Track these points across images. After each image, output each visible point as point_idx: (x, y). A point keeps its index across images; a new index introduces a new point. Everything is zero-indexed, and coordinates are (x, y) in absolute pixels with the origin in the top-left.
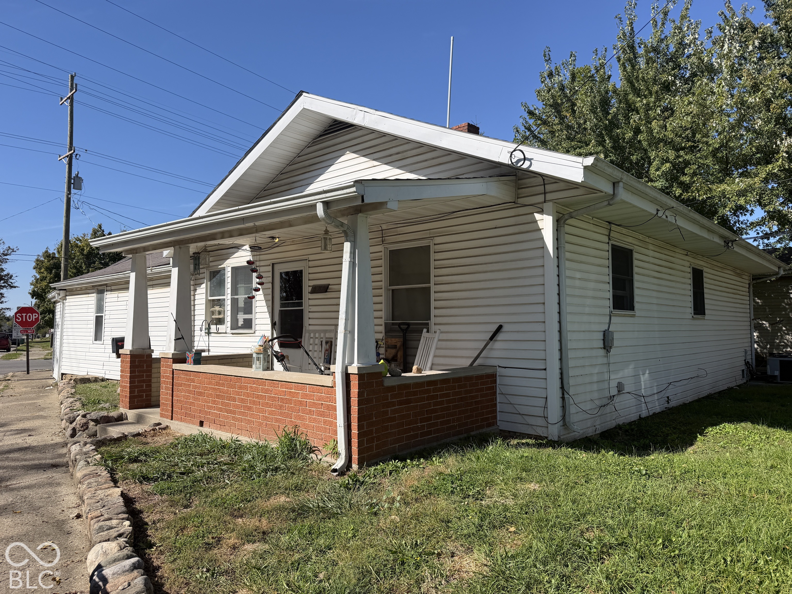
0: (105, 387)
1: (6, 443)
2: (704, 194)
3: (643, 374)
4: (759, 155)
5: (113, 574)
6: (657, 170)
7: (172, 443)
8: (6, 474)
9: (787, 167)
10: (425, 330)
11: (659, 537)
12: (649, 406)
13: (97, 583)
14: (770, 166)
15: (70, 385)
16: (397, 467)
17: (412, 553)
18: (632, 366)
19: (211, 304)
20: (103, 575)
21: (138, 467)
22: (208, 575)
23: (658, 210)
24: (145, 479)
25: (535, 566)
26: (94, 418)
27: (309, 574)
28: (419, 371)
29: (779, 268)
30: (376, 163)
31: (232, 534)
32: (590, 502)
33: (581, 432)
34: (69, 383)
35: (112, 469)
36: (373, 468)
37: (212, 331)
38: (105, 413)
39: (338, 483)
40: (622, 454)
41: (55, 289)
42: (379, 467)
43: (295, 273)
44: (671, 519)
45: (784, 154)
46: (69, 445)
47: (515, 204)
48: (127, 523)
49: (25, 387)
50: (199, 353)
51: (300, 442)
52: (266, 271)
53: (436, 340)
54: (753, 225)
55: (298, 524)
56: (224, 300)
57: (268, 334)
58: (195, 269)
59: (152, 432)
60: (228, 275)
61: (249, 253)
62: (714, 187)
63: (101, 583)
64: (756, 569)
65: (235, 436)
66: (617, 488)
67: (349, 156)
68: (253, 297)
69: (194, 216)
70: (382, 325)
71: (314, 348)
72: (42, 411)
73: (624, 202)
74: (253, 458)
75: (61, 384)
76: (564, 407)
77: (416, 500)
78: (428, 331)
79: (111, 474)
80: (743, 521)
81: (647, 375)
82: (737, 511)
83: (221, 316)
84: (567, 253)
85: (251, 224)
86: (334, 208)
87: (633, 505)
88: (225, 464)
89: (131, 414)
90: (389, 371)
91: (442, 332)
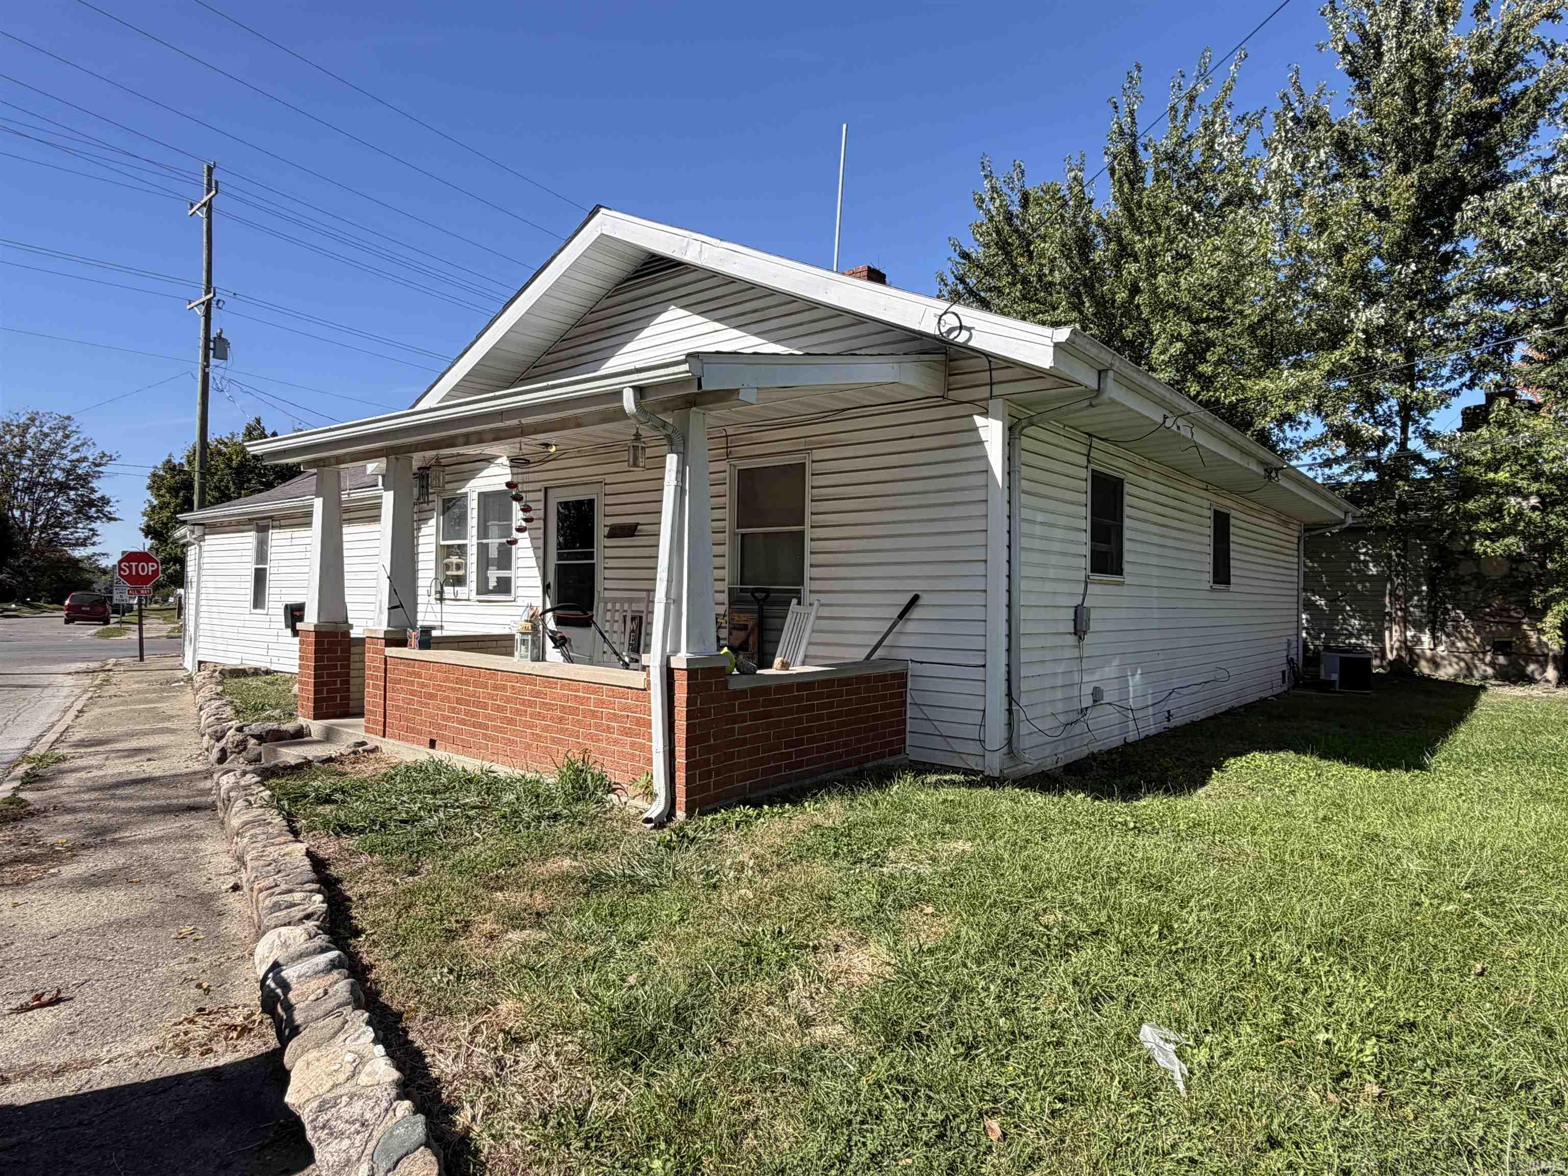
0: (272, 684)
1: (110, 772)
2: (1234, 394)
3: (1133, 675)
4: (1322, 334)
5: (299, 977)
6: (1162, 353)
7: (386, 774)
8: (113, 821)
9: (1363, 355)
10: (794, 601)
11: (1154, 923)
12: (1141, 724)
13: (273, 991)
14: (1337, 353)
15: (214, 680)
16: (747, 816)
17: (774, 945)
18: (1116, 662)
19: (445, 552)
20: (282, 978)
21: (332, 811)
22: (451, 977)
23: (1165, 417)
24: (344, 829)
25: (965, 965)
26: (256, 732)
27: (612, 977)
28: (785, 665)
29: (1346, 513)
30: (718, 326)
31: (487, 916)
32: (1049, 869)
33: (1036, 763)
34: (212, 677)
35: (289, 814)
36: (709, 818)
37: (446, 596)
38: (273, 725)
39: (654, 839)
40: (1097, 798)
41: (184, 522)
42: (718, 816)
43: (580, 503)
44: (1172, 896)
45: (1360, 335)
46: (216, 776)
47: (943, 400)
48: (319, 898)
49: (137, 682)
50: (426, 631)
51: (592, 775)
52: (535, 498)
53: (812, 618)
54: (1309, 445)
55: (591, 901)
56: (465, 545)
57: (538, 603)
58: (421, 494)
59: (352, 756)
60: (473, 505)
61: (508, 471)
62: (1249, 383)
63: (279, 991)
64: (1298, 971)
65: (487, 765)
66: (1090, 849)
67: (674, 312)
68: (515, 542)
69: (418, 408)
70: (723, 592)
71: (612, 626)
72: (169, 720)
73: (1113, 402)
74: (518, 799)
75: (198, 679)
76: (1010, 725)
77: (779, 866)
78: (799, 603)
79: (288, 821)
80: (1280, 900)
81: (1138, 677)
82: (1271, 884)
83: (461, 573)
84: (1023, 482)
85: (514, 422)
86: (651, 398)
87: (1114, 875)
88: (473, 808)
89: (316, 727)
90: (736, 666)
91: (822, 605)
